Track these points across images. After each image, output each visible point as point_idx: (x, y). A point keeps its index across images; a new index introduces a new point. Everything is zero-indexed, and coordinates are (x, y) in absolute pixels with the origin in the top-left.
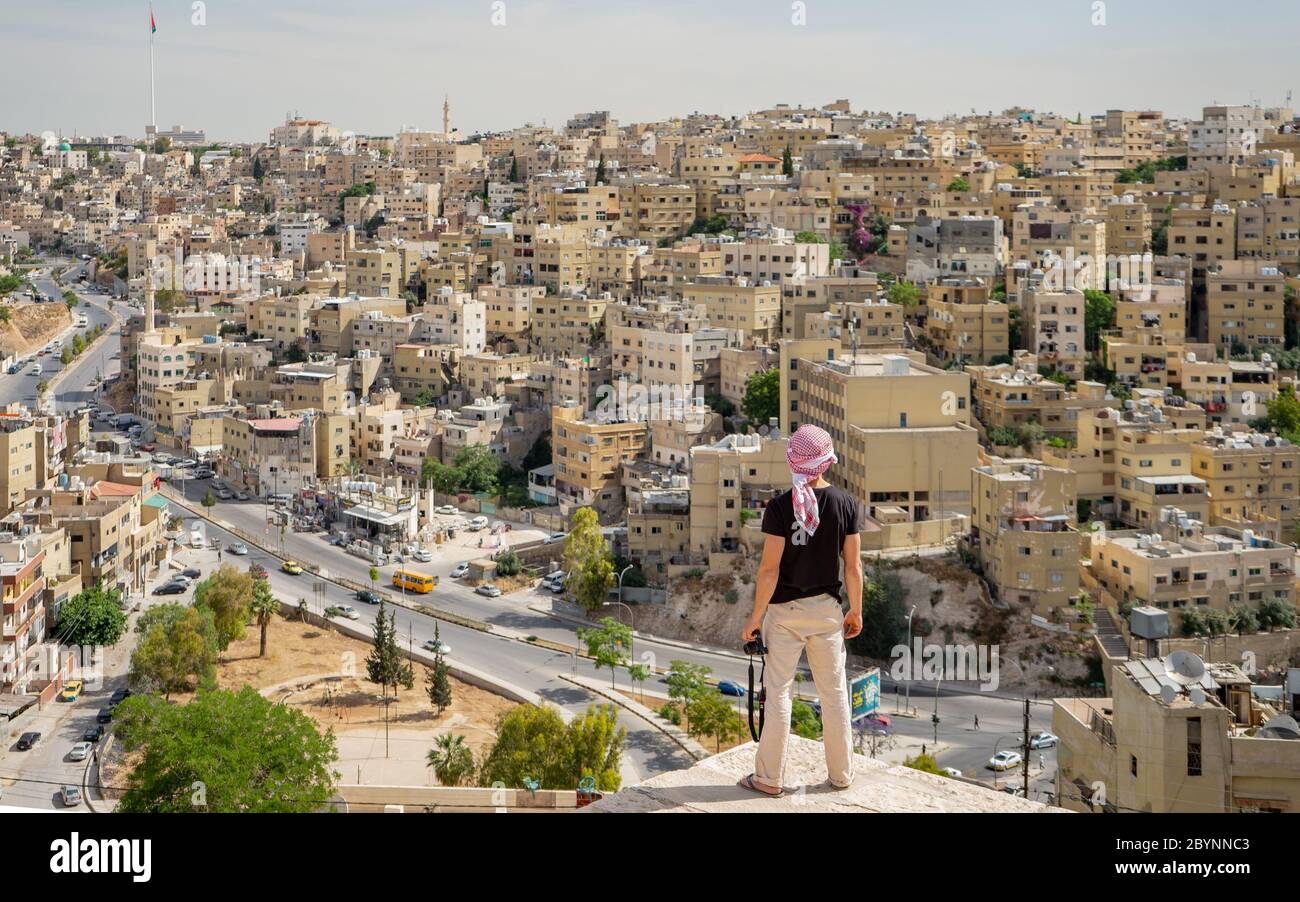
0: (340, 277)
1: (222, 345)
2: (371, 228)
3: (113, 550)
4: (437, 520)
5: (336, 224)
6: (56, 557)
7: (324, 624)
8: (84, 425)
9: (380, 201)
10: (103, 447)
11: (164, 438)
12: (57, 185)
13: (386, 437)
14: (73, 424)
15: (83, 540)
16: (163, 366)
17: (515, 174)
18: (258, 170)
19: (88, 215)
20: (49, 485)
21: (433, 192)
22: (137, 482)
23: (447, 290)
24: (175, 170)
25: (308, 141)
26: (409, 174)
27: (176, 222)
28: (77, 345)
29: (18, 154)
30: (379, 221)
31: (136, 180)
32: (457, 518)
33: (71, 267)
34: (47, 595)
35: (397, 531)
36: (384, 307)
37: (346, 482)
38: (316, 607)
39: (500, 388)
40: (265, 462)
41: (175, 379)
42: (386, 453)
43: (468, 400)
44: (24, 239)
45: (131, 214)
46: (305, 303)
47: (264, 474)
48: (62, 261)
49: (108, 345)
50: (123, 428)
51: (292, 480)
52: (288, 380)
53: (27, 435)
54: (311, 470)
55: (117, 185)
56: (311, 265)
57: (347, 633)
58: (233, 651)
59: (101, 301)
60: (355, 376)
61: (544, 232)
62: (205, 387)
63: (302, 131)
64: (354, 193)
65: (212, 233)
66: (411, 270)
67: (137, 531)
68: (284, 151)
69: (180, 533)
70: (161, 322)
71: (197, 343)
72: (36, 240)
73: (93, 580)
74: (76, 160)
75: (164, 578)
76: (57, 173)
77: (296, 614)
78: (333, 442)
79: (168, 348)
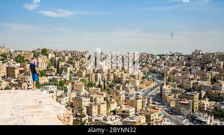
0: (199, 78)
1: (176, 88)
2: (209, 69)
3: (153, 120)
4: (214, 122)
5: (202, 69)
6: (143, 120)
8: (151, 100)
9: (211, 65)
10: (153, 103)
11: (166, 103)
12: (154, 62)
13: (206, 106)
14: (149, 99)
15: (148, 118)
16: (166, 92)
18: (189, 59)
19: (159, 67)
20: (144, 109)
21: (222, 63)
22: (158, 110)
23: (219, 80)
24: (174, 59)
25: (199, 54)
26: (217, 60)
27: (173, 68)
28: (154, 88)
29: (149, 57)
30: (211, 68)
31: (168, 61)
33: (156, 75)
36: (207, 83)
37: (197, 113)
40: (182, 109)
41: (168, 94)
42: (206, 109)
44: (148, 70)
45: (166, 67)
46: (192, 82)
47: (182, 111)
48: (154, 74)
49: (159, 88)
50: (159, 101)
51: (187, 112)
52: (188, 95)
53: (141, 100)
54: (191, 111)
55: (164, 62)
59: (159, 81)
60: (200, 95)
62: (173, 95)
63: (198, 52)
64: (206, 63)
65: (179, 70)
66: (213, 77)
67: (158, 118)
68: (194, 56)
69: (165, 119)
70: (167, 84)
71: (173, 88)
72: (151, 71)
73: (149, 124)
74: (158, 58)
76: (155, 60)
78: (195, 106)
79: (167, 89)
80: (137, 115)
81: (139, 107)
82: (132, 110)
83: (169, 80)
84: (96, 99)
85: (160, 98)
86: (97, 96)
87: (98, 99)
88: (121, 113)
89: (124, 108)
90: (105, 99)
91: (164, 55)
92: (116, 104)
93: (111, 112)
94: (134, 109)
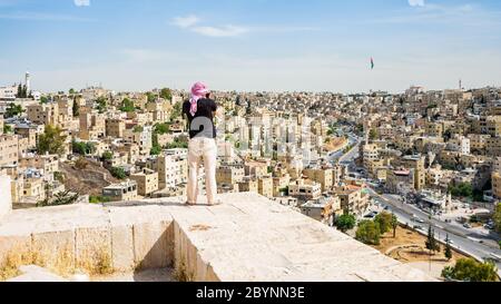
0: (423, 131)
1: (386, 149)
2: (436, 117)
3: (352, 204)
4: (452, 204)
5: (424, 116)
6: (336, 204)
7: (413, 230)
8: (346, 169)
9: (438, 109)
10: (351, 176)
11: (370, 175)
12: (345, 106)
13: (437, 178)
14: (343, 169)
15: (344, 200)
16: (370, 155)
17: (483, 101)
18: (401, 101)
19: (353, 114)
20: (336, 185)
21: (455, 107)
22: (360, 186)
23: (457, 135)
24: (377, 101)
25: (417, 92)
26: (448, 102)
27: (377, 116)
28: (348, 149)
29: (335, 98)
30: (438, 115)
31: (367, 104)
32: (459, 204)
33: (349, 128)
34: (334, 214)
35: (438, 206)
36: (437, 140)
37: (423, 190)
38: (411, 225)
39: (474, 165)
40: (399, 184)
41: (373, 159)
42: (437, 183)
43: (464, 168)
44: (336, 120)
45: (365, 114)
46: (412, 138)
48: (345, 126)
49: (356, 148)
50: (359, 171)
51: (407, 189)
52: (406, 160)
53: (330, 171)
54: (413, 186)
55: (361, 106)
56: (416, 127)
57: (420, 234)
58: (385, 234)
59: (355, 137)
60: (427, 159)
61: (490, 118)
62: (382, 161)
63: (415, 90)
64: (430, 107)
65: (387, 119)
66: (446, 129)
67: (360, 199)
68: (409, 95)
69: (372, 201)
70: (370, 143)
71: (380, 149)
72: (339, 121)
73: (346, 211)
74: (350, 99)
75: (367, 213)
76: (345, 103)
77: (405, 227)
78: (420, 178)
79: (372, 150)
80: (325, 195)
81: (328, 183)
82: (316, 188)
83: (372, 136)
84: (254, 169)
85: (360, 165)
86: (256, 164)
87: (257, 169)
88: (298, 193)
89: (303, 184)
90: (270, 169)
91: (359, 95)
92: (288, 177)
93: (281, 191)
94: (319, 185)
